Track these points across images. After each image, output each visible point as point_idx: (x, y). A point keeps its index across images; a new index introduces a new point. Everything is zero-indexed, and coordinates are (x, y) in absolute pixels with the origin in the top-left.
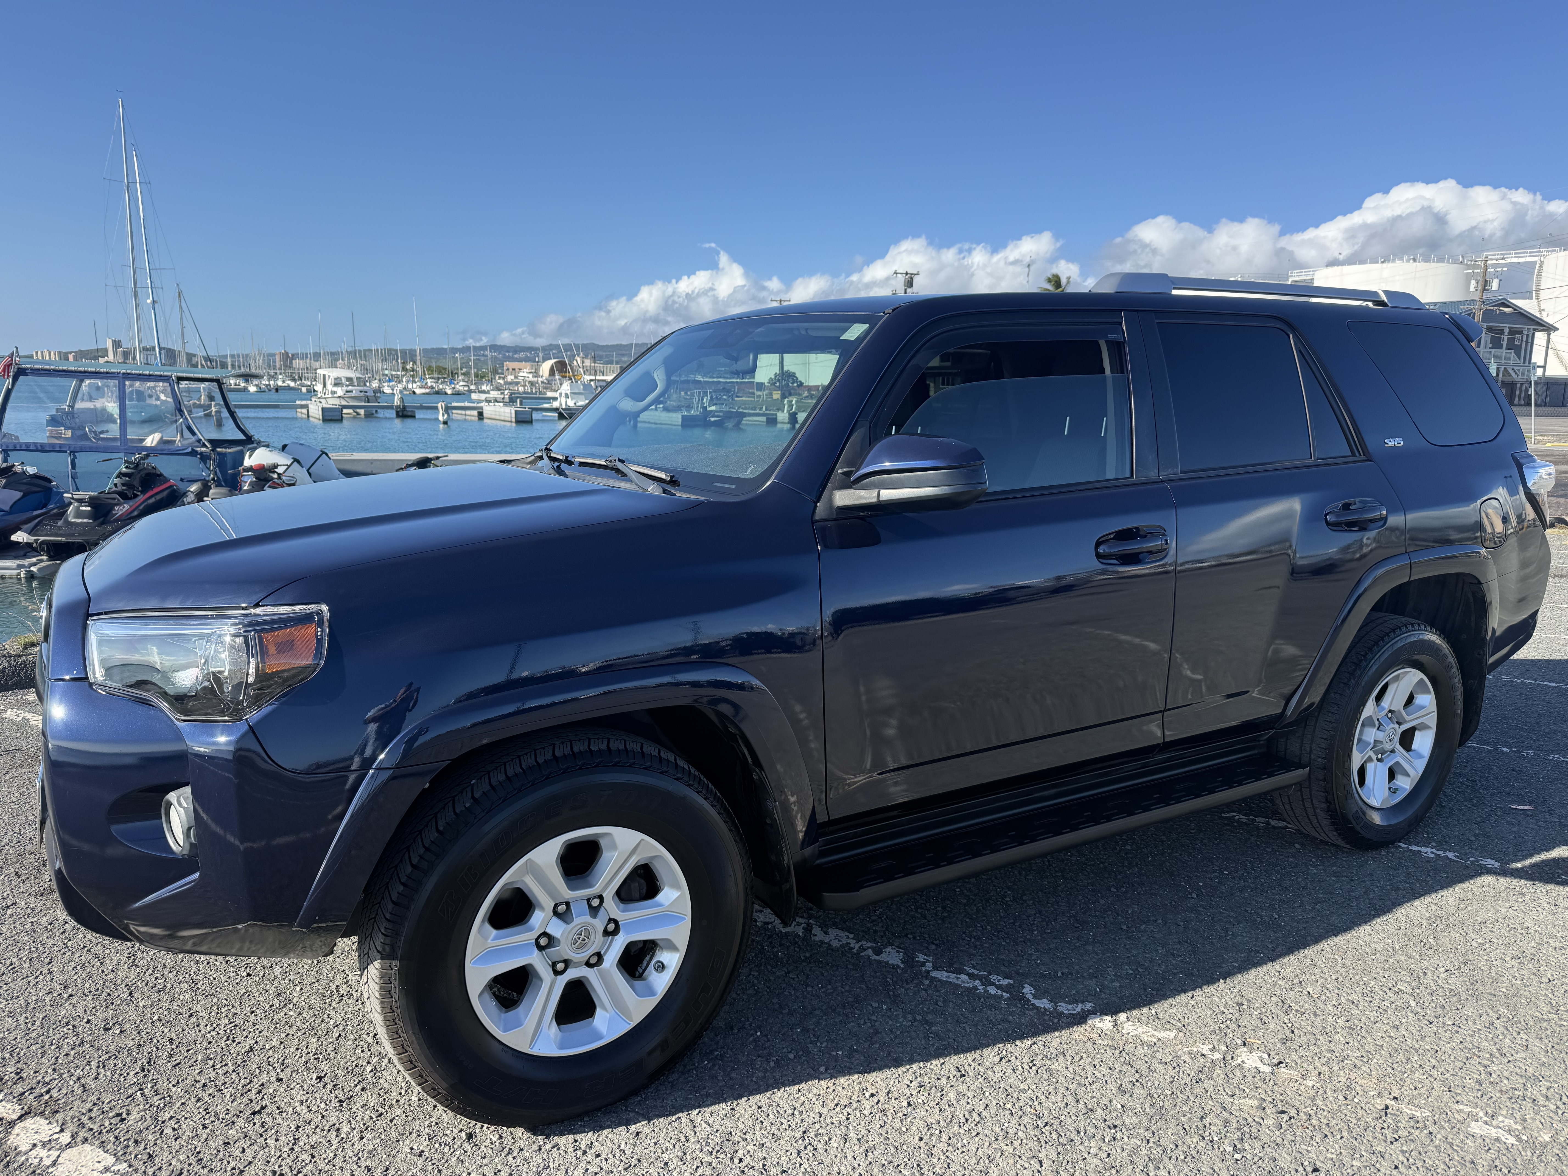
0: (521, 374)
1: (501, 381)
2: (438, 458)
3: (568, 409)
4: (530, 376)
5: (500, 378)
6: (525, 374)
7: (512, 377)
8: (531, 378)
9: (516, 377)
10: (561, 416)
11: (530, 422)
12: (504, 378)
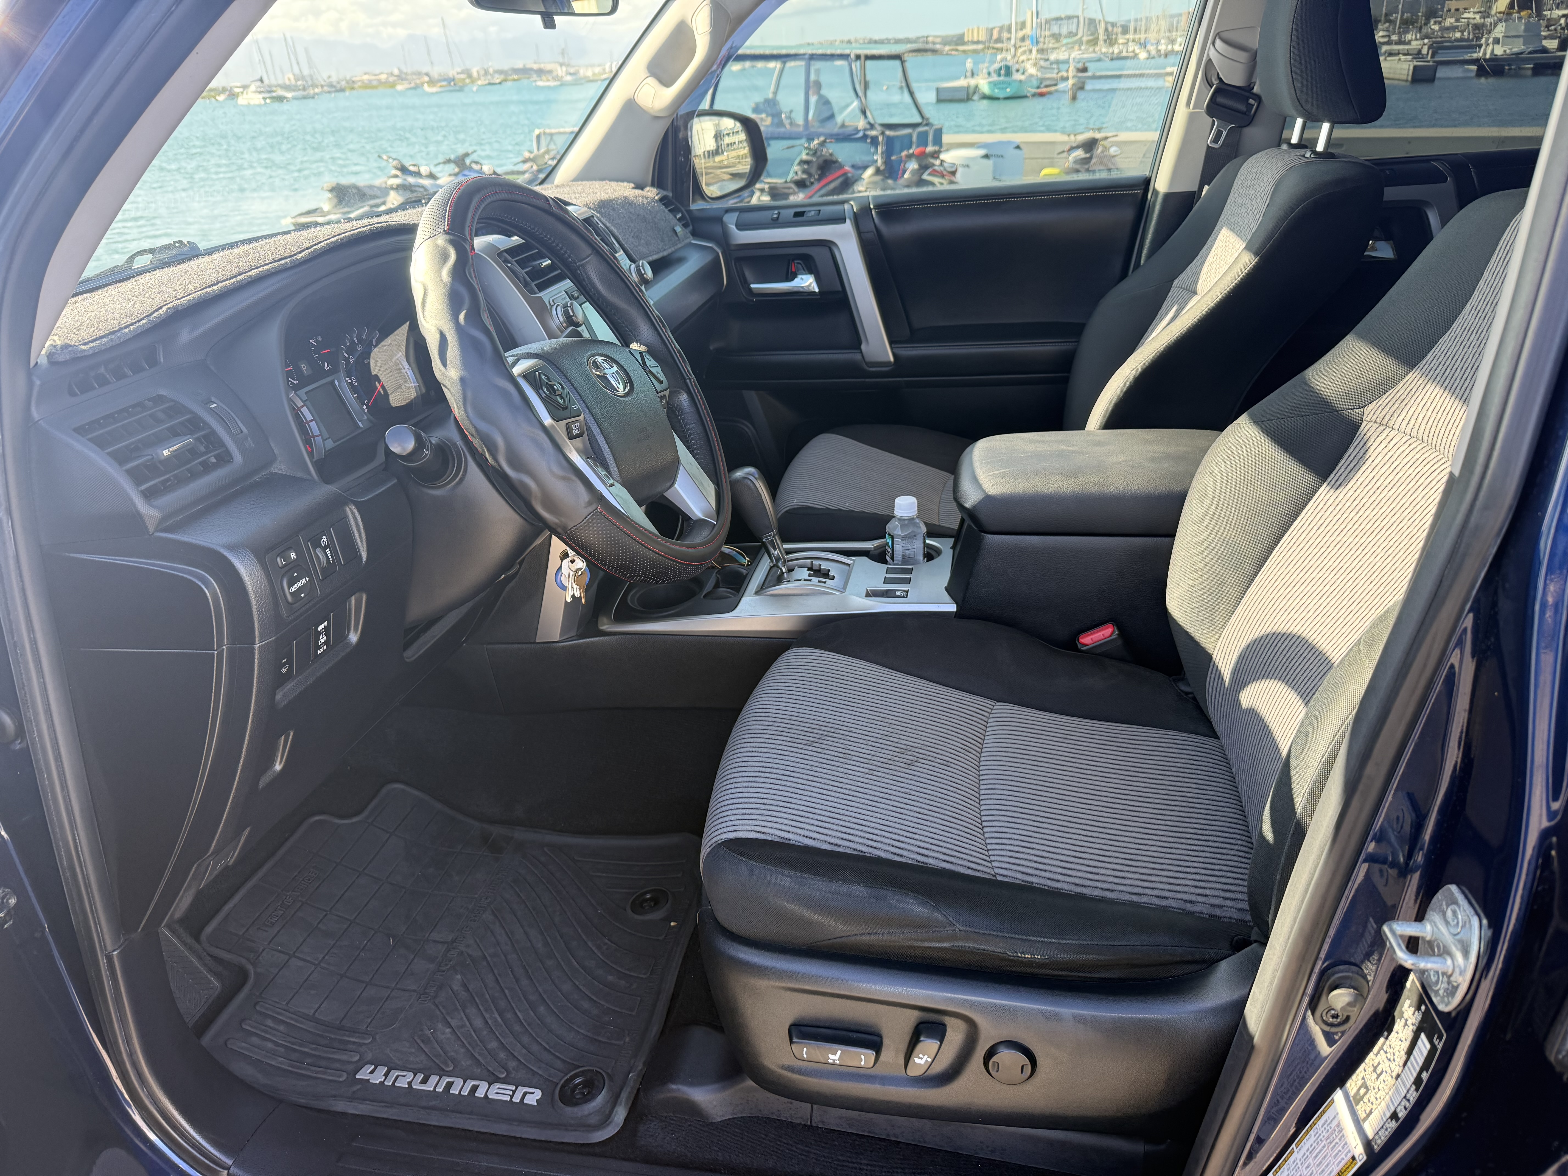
0: (1466, 15)
1: (1436, 27)
2: (1106, 138)
3: (1494, 59)
4: (1478, 16)
5: (1435, 22)
6: (1471, 15)
7: (1453, 20)
8: (1478, 19)
9: (1457, 20)
10: (1482, 72)
11: (1431, 79)
12: (1440, 23)
